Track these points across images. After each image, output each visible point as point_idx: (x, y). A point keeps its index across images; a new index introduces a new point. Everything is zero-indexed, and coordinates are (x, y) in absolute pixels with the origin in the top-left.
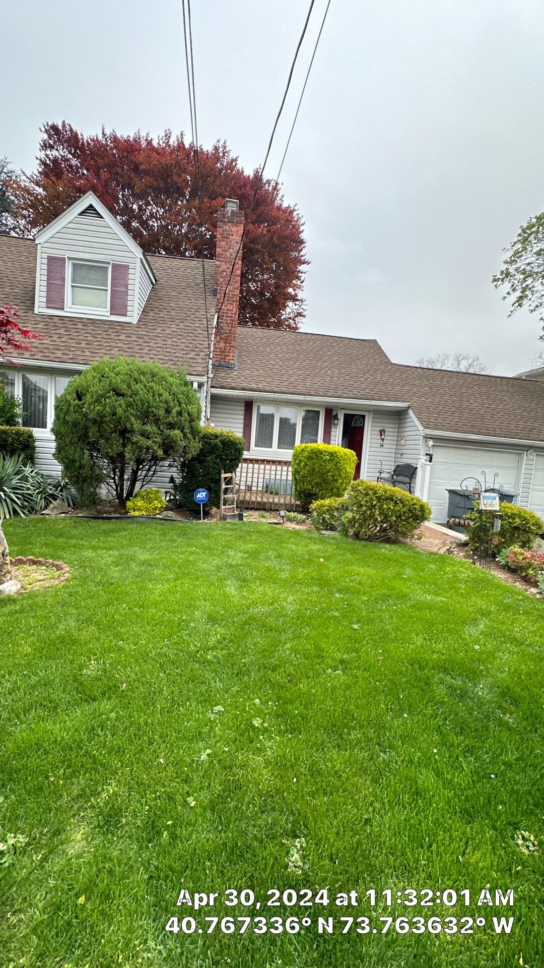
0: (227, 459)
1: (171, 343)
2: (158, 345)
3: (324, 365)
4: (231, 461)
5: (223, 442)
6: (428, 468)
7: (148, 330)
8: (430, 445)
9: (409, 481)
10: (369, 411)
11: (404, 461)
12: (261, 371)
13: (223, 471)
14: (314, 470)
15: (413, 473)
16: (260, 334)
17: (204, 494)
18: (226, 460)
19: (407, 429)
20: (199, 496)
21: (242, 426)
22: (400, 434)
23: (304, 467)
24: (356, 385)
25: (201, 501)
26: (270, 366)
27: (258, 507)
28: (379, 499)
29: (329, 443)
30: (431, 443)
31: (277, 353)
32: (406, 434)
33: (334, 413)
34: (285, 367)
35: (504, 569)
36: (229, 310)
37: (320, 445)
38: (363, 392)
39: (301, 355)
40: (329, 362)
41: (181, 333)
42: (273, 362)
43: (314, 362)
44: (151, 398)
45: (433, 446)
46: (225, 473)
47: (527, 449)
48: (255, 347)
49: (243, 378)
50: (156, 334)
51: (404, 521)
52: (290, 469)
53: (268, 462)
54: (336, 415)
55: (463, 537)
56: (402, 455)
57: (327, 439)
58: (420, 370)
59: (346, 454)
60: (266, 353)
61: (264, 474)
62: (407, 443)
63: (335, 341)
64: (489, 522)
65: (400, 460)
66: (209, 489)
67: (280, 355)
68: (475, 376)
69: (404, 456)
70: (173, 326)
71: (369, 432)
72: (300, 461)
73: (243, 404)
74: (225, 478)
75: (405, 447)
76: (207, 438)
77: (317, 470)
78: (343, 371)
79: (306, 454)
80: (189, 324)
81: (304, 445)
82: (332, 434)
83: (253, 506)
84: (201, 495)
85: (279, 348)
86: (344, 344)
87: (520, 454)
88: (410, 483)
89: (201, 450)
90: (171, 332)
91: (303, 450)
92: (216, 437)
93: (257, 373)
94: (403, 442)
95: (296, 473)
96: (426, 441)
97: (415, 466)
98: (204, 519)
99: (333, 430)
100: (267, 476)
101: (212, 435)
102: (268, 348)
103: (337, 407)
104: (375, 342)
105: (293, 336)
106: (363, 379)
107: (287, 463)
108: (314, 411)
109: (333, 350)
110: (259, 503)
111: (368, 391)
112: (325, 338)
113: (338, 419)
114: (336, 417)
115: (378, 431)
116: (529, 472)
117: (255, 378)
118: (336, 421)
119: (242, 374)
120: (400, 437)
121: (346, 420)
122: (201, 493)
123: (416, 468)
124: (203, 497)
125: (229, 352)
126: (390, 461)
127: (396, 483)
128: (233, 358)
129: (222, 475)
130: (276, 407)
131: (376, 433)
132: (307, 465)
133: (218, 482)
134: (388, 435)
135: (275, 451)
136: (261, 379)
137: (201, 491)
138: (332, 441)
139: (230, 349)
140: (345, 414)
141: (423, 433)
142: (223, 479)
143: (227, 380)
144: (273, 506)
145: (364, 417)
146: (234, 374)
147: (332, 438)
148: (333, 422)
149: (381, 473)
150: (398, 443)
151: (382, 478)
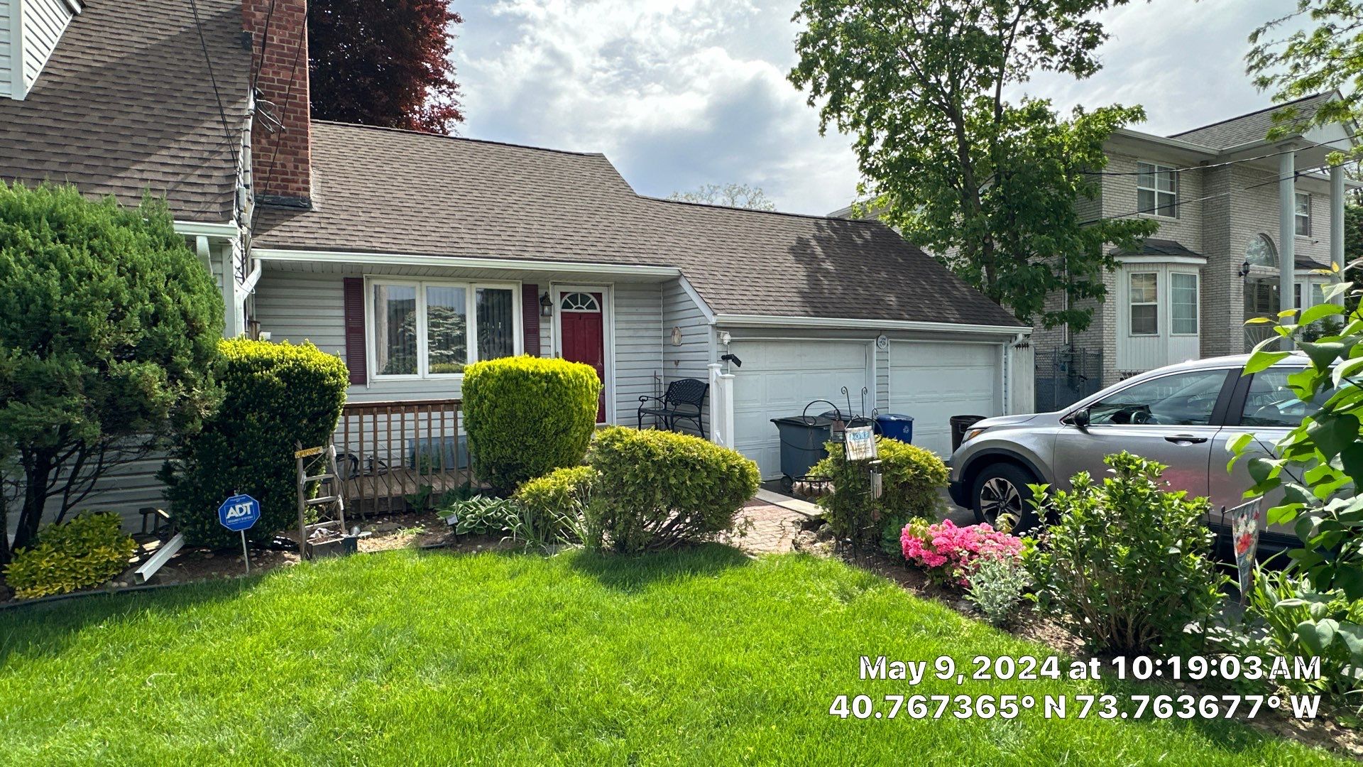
0: (304, 414)
1: (129, 148)
2: (91, 152)
3: (510, 199)
4: (313, 419)
5: (286, 376)
6: (729, 386)
7: (58, 116)
8: (726, 342)
9: (697, 411)
10: (609, 286)
11: (684, 374)
12: (376, 214)
13: (300, 446)
14: (513, 415)
15: (703, 396)
16: (369, 140)
17: (247, 507)
18: (299, 419)
19: (681, 315)
20: (232, 513)
21: (342, 332)
22: (668, 325)
23: (491, 413)
24: (577, 237)
25: (239, 525)
26: (396, 202)
27: (396, 508)
28: (659, 466)
29: (538, 356)
30: (727, 338)
31: (409, 176)
32: (681, 323)
33: (541, 293)
34: (428, 204)
35: (899, 565)
36: (285, 82)
37: (520, 361)
38: (592, 250)
39: (461, 181)
40: (520, 193)
41: (158, 127)
42: (401, 194)
43: (488, 195)
44: (55, 283)
45: (731, 342)
46: (304, 448)
47: (876, 334)
48: (357, 164)
49: (333, 229)
50: (85, 127)
51: (712, 502)
52: (460, 414)
53: (409, 407)
54: (546, 297)
55: (813, 509)
56: (677, 362)
57: (533, 348)
58: (687, 207)
59: (577, 376)
60: (383, 177)
61: (403, 430)
62: (685, 339)
63: (526, 155)
64: (861, 480)
65: (674, 373)
66: (258, 493)
67: (416, 181)
68: (776, 216)
69: (681, 365)
70: (135, 109)
71: (613, 325)
72: (481, 399)
73: (342, 285)
74: (307, 460)
75: (681, 349)
76: (239, 371)
77: (519, 414)
78: (550, 210)
79: (491, 383)
80: (181, 107)
81: (485, 363)
82: (542, 334)
83: (382, 509)
84: (240, 511)
85: (412, 166)
86: (544, 162)
87: (866, 344)
88: (699, 416)
89: (229, 402)
90: (128, 124)
91: (484, 374)
93: (364, 217)
94: (676, 339)
95: (473, 424)
96: (719, 335)
97: (705, 382)
99: (542, 325)
100: (409, 434)
101: (256, 361)
102: (386, 167)
103: (546, 280)
104: (600, 157)
105: (441, 143)
106: (588, 226)
107: (452, 405)
108: (499, 291)
109: (524, 171)
110: (398, 499)
111: (601, 247)
112: (507, 149)
113: (550, 304)
114: (546, 300)
115: (627, 322)
116: (883, 372)
117: (364, 228)
118: (546, 309)
119: (331, 221)
120: (670, 329)
121: (566, 305)
122: (238, 507)
123: (708, 385)
124: (246, 515)
125: (293, 174)
126: (655, 377)
127: (675, 419)
128: (305, 186)
129: (297, 454)
130: (417, 285)
131: (624, 325)
132: (496, 407)
133: (285, 472)
134: (647, 329)
135: (424, 380)
136: (377, 229)
137: (238, 500)
138: (543, 350)
139: (296, 167)
140: (563, 294)
141: (713, 320)
142: (301, 462)
143: (294, 234)
144: (431, 500)
145: (599, 296)
146: (311, 219)
147: (542, 342)
148: (540, 310)
149: (643, 401)
150: (668, 341)
151: (646, 411)
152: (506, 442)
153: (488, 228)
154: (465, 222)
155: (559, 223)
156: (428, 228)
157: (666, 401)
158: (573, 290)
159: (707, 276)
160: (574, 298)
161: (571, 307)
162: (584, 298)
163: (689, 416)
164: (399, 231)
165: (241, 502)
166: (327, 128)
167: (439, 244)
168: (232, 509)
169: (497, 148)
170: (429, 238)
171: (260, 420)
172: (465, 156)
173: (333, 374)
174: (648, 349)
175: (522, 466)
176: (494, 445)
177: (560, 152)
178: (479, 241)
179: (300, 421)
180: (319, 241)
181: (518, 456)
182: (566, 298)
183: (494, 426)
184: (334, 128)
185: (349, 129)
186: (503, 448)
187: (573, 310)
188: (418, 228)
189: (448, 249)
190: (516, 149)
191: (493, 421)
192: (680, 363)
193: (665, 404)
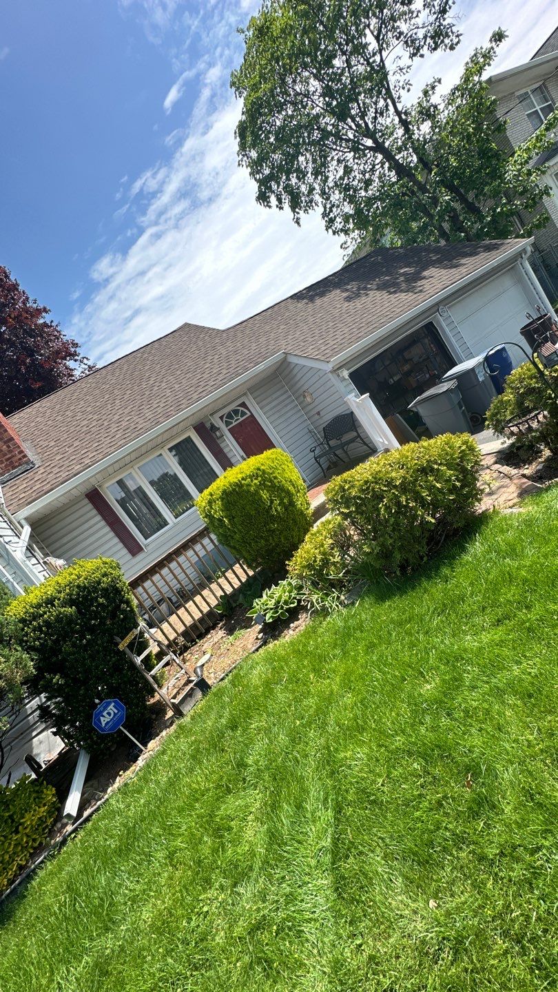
3: (151, 383)
5: (70, 602)
9: (355, 434)
10: (245, 394)
11: (328, 417)
12: (77, 443)
13: (118, 639)
14: (249, 516)
15: (353, 421)
16: (48, 404)
17: (111, 708)
18: (102, 623)
19: (302, 381)
20: (104, 721)
21: (108, 529)
22: (297, 394)
24: (206, 376)
25: (116, 724)
26: (85, 429)
29: (232, 466)
30: (347, 372)
31: (83, 409)
32: (306, 387)
33: (208, 425)
34: (104, 417)
37: (226, 479)
39: (116, 391)
40: (154, 375)
42: (85, 422)
43: (136, 388)
46: (122, 639)
47: (436, 309)
48: (50, 422)
49: (56, 470)
52: (212, 536)
54: (212, 425)
56: (318, 413)
58: (257, 317)
60: (69, 419)
61: (184, 571)
62: (314, 396)
65: (321, 422)
66: (113, 693)
67: (89, 409)
69: (323, 413)
71: (264, 417)
73: (86, 501)
74: (131, 646)
75: (316, 403)
77: (253, 513)
78: (179, 372)
79: (219, 505)
81: (206, 492)
82: (226, 450)
84: (109, 714)
85: (82, 402)
86: (156, 349)
87: (432, 321)
88: (359, 436)
91: (210, 503)
92: (50, 602)
93: (71, 450)
94: (309, 399)
95: (226, 538)
96: (339, 376)
97: (348, 412)
98: (145, 745)
99: (222, 445)
102: (67, 413)
103: (206, 416)
104: (187, 325)
106: (208, 365)
107: (203, 534)
108: (182, 442)
109: (148, 362)
111: (225, 371)
113: (218, 429)
114: (214, 428)
115: (271, 409)
116: (455, 332)
117: (74, 457)
118: (218, 433)
119: (52, 465)
120: (300, 396)
121: (227, 424)
122: (105, 714)
123: (352, 413)
124: (115, 714)
125: (10, 451)
126: (310, 432)
127: (345, 448)
128: (22, 455)
129: (121, 647)
130: (131, 470)
131: (271, 413)
132: (234, 518)
133: (122, 666)
134: (286, 406)
135: (175, 525)
136: (83, 452)
137: (102, 709)
138: (233, 461)
139: (9, 447)
140: (221, 418)
141: (330, 367)
142: (128, 651)
143: (34, 489)
144: (231, 602)
145: (243, 405)
146: (39, 473)
147: (229, 455)
148: (215, 437)
149: (313, 451)
150: (304, 404)
151: (320, 457)
152: (256, 537)
153: (149, 406)
154: (133, 413)
155: (188, 376)
156: (113, 431)
157: (327, 442)
158: (226, 411)
159: (303, 344)
160: (229, 416)
161: (232, 423)
162: (236, 412)
163: (353, 440)
164: (96, 444)
165: (105, 708)
166: (22, 414)
167: (126, 436)
168: (102, 719)
169: (123, 360)
170: (117, 436)
171: (74, 645)
172: (108, 377)
173: (105, 575)
174: (294, 418)
175: (277, 545)
176: (250, 544)
177: (161, 338)
178: (149, 418)
179: (105, 624)
180: (51, 483)
181: (271, 541)
182: (224, 419)
183: (241, 532)
184: (25, 411)
185: (34, 406)
186: (257, 542)
187: (234, 424)
188: (107, 435)
189: (133, 435)
190: (135, 354)
191: (238, 530)
192: (321, 413)
193: (328, 444)
